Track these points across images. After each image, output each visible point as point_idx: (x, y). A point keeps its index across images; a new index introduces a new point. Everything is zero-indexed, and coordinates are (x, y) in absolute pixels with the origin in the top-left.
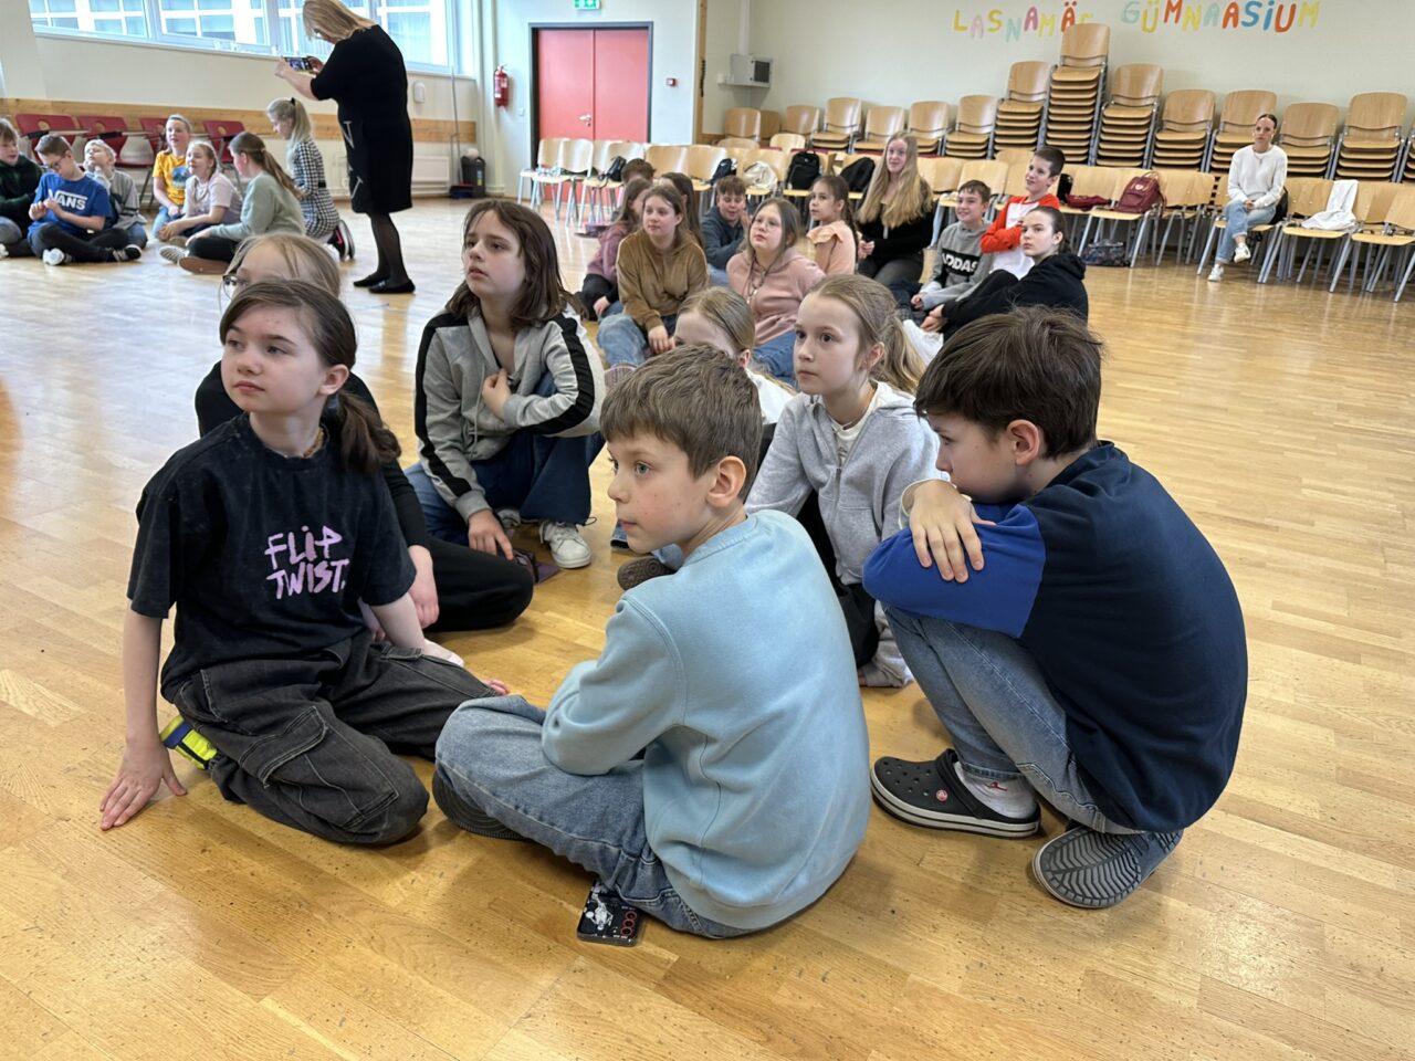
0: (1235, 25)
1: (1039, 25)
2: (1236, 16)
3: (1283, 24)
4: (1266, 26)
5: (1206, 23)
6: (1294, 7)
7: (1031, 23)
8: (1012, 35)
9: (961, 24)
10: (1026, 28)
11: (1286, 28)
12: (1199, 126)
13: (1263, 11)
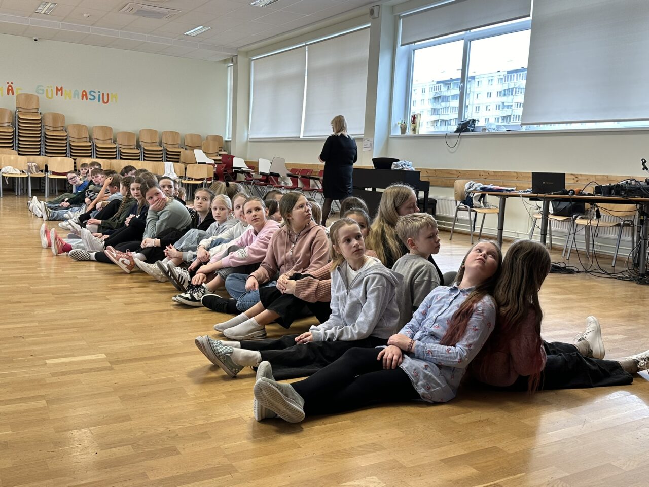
0: (87, 99)
2: (86, 95)
3: (106, 101)
5: (75, 97)
6: (108, 95)
11: (107, 102)
12: (84, 140)
13: (96, 95)
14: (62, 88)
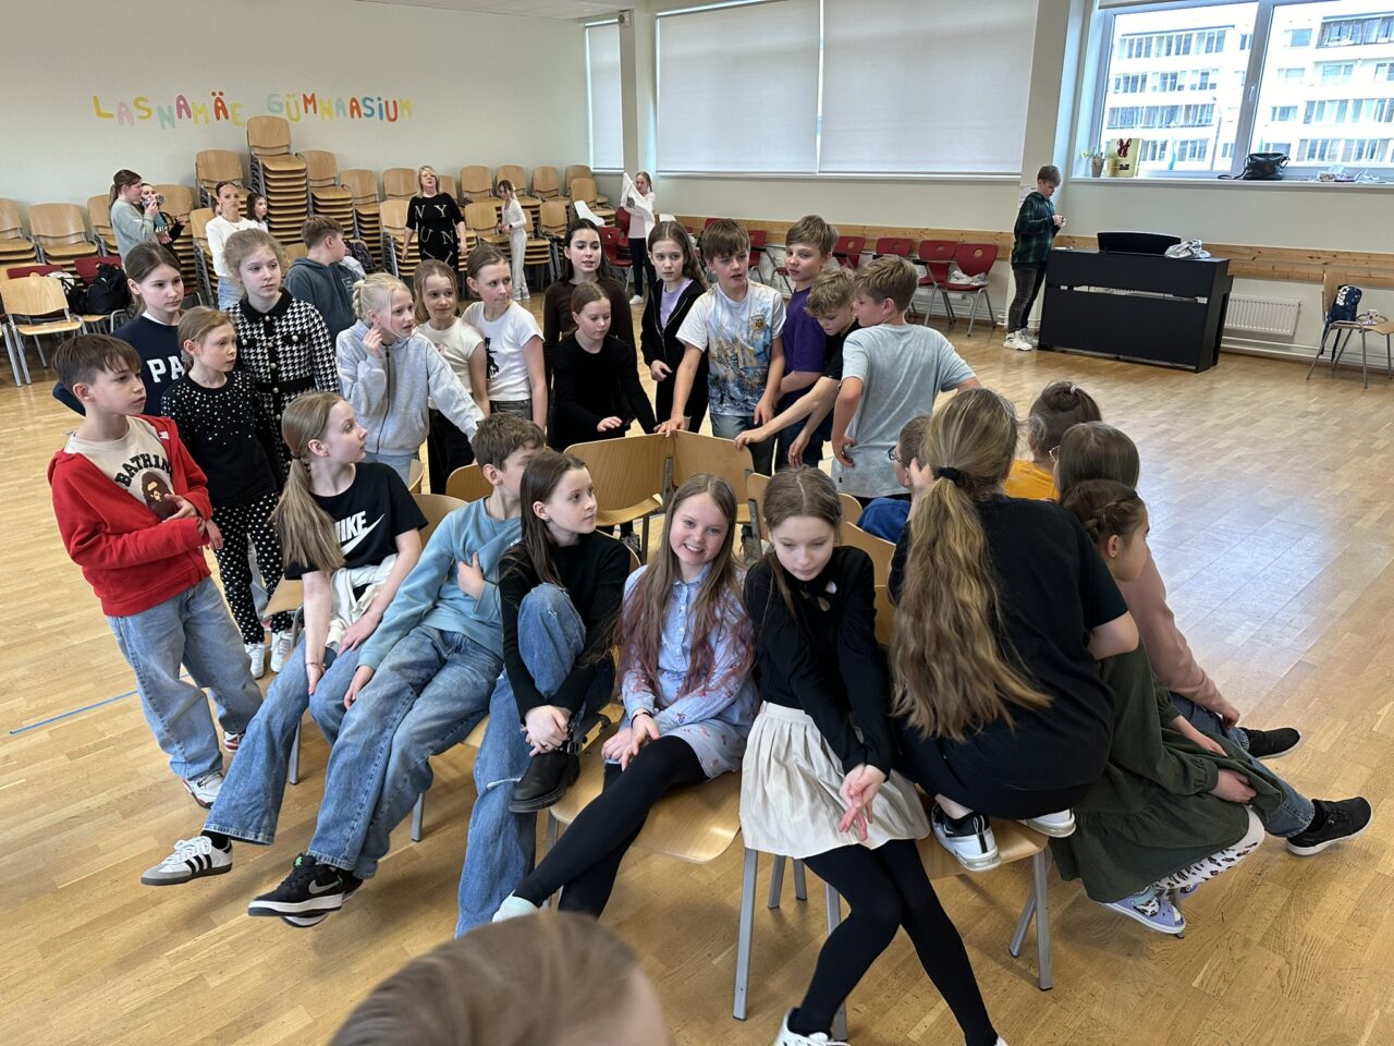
0: (360, 116)
1: (193, 113)
2: (358, 107)
3: (392, 116)
4: (381, 118)
5: (338, 114)
6: (395, 102)
7: (184, 111)
8: (166, 123)
9: (103, 111)
10: (180, 116)
11: (395, 119)
13: (375, 105)
14: (313, 95)
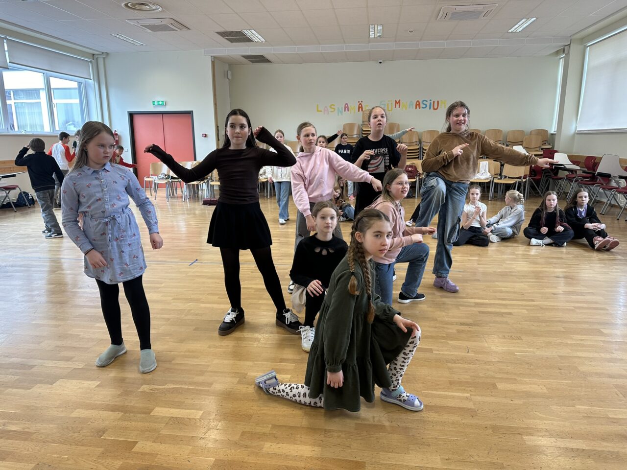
0: (420, 108)
1: (350, 109)
2: (419, 104)
3: (436, 107)
4: (430, 108)
5: (409, 107)
6: (438, 102)
7: (346, 109)
8: (340, 114)
9: (319, 110)
10: (345, 111)
12: (415, 144)
13: (428, 104)
14: (400, 100)
